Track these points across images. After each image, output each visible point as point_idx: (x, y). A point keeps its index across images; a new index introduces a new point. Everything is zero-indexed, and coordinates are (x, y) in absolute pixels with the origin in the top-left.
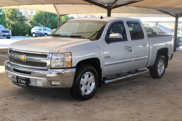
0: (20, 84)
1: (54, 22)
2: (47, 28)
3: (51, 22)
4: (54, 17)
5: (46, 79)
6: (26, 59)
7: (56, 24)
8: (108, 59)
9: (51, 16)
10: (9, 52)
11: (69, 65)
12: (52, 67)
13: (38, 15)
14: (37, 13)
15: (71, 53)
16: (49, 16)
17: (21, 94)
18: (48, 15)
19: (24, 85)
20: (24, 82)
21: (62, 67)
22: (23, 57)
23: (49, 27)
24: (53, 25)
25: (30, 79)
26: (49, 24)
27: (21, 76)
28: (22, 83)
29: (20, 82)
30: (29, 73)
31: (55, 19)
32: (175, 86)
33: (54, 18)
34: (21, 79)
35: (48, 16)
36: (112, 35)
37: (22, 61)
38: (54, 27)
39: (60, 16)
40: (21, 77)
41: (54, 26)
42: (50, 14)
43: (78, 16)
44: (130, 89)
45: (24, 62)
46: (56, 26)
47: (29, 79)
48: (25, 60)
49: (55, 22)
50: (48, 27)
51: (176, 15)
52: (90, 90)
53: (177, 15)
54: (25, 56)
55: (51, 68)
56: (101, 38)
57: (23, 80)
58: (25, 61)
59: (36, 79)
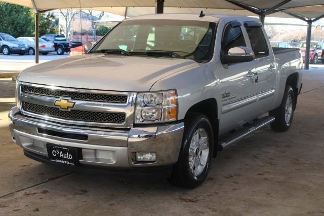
0: (56, 161)
1: (18, 24)
2: (6, 36)
3: (13, 23)
4: (17, 15)
5: (127, 148)
6: (72, 106)
7: (21, 28)
8: (227, 100)
9: (11, 11)
10: (22, 91)
11: (172, 117)
12: (137, 122)
15: (175, 90)
16: (8, 11)
17: (49, 180)
18: (6, 9)
19: (68, 163)
20: (69, 156)
21: (157, 121)
22: (63, 102)
23: (10, 34)
24: (15, 29)
25: (83, 150)
26: (9, 28)
27: (62, 144)
28: (62, 159)
29: (58, 157)
30: (84, 137)
31: (20, 19)
33: (19, 15)
34: (60, 150)
35: (5, 13)
36: (234, 51)
37: (61, 109)
38: (17, 34)
39: (38, 11)
40: (60, 146)
41: (19, 31)
42: (9, 8)
43: (61, 12)
44: (255, 157)
45: (66, 112)
46: (22, 31)
47: (80, 149)
48: (68, 107)
49: (20, 23)
50: (6, 33)
51: (260, 11)
52: (202, 165)
53: (262, 11)
54: (69, 99)
55: (135, 126)
56: (213, 57)
57: (64, 152)
58: (69, 110)
59: (96, 150)
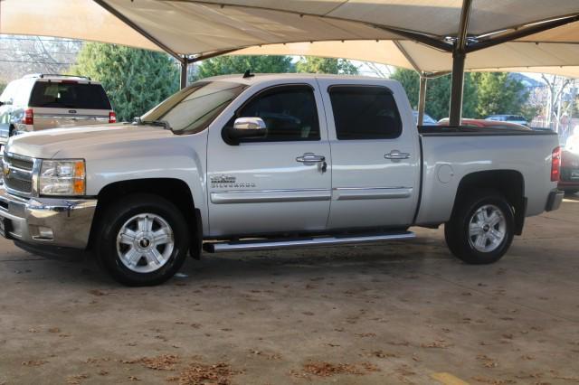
8: (225, 186)
11: (80, 191)
12: (43, 192)
13: (402, 75)
14: (398, 69)
15: (83, 159)
32: (480, 285)
48: (7, 174)
55: (41, 196)
56: (207, 129)
58: (8, 177)
